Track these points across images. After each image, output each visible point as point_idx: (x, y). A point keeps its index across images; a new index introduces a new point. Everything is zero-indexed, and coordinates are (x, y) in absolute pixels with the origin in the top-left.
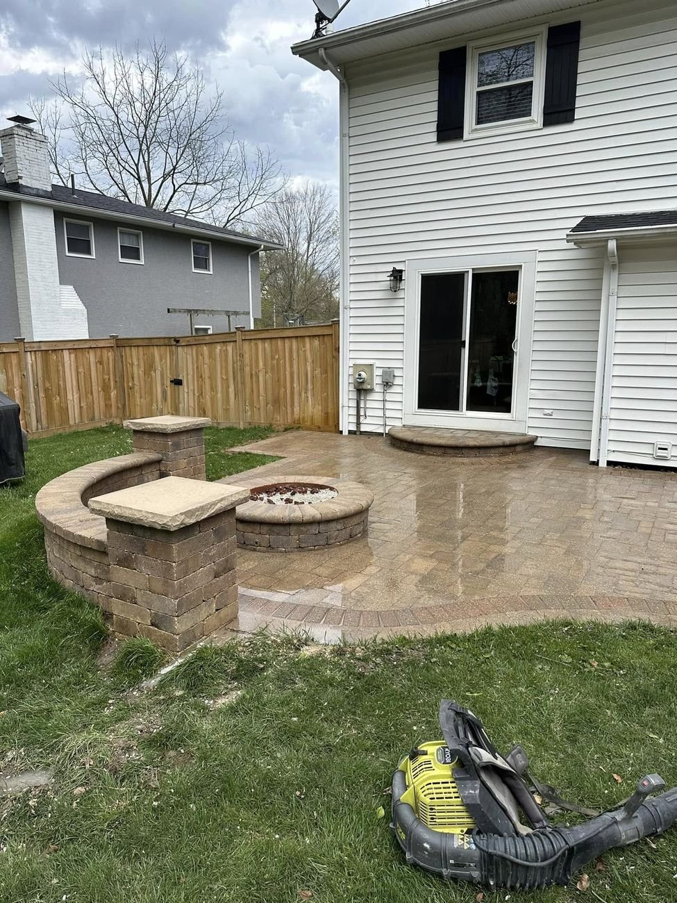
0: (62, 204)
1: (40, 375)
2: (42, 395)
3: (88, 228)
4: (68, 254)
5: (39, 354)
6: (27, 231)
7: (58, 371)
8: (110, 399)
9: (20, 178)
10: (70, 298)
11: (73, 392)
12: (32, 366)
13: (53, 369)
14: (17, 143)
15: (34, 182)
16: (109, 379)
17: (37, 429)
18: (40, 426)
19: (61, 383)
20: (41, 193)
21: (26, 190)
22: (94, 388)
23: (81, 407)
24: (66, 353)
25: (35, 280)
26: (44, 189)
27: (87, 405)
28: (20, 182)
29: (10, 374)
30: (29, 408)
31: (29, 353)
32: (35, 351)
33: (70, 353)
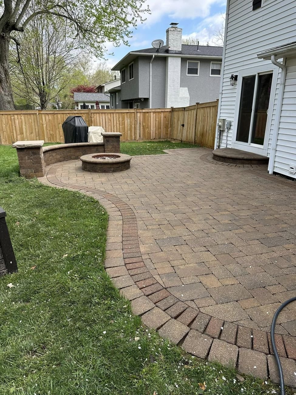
0: (184, 55)
1: (142, 120)
2: (142, 127)
3: (198, 63)
4: (187, 75)
5: (142, 114)
6: (169, 68)
7: (148, 120)
8: (168, 131)
9: (170, 47)
10: (184, 92)
11: (153, 127)
12: (139, 117)
13: (146, 119)
14: (170, 34)
15: (175, 48)
16: (168, 124)
17: (139, 139)
18: (140, 138)
19: (149, 124)
20: (177, 52)
21: (171, 52)
22: (161, 127)
23: (156, 133)
24: (152, 114)
25: (171, 86)
26: (178, 50)
27: (158, 132)
28: (169, 49)
29: (131, 120)
30: (137, 132)
31: (138, 113)
32: (141, 112)
33: (154, 113)
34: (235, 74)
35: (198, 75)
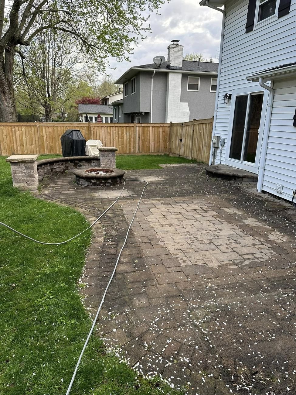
1: (141, 134)
2: (141, 141)
3: (199, 78)
4: (188, 90)
5: (141, 128)
6: (170, 83)
7: (147, 134)
8: (166, 145)
9: (171, 63)
10: (185, 107)
11: (152, 141)
12: (138, 131)
13: (145, 133)
14: (171, 51)
16: (167, 138)
17: (138, 152)
19: (148, 138)
20: (178, 68)
21: (172, 68)
22: (160, 141)
23: (154, 147)
24: (151, 128)
25: (171, 101)
26: (179, 66)
27: (157, 146)
28: (170, 65)
29: (130, 134)
30: (136, 145)
31: (137, 127)
32: (140, 126)
33: (153, 128)
34: (229, 93)
35: (199, 91)
